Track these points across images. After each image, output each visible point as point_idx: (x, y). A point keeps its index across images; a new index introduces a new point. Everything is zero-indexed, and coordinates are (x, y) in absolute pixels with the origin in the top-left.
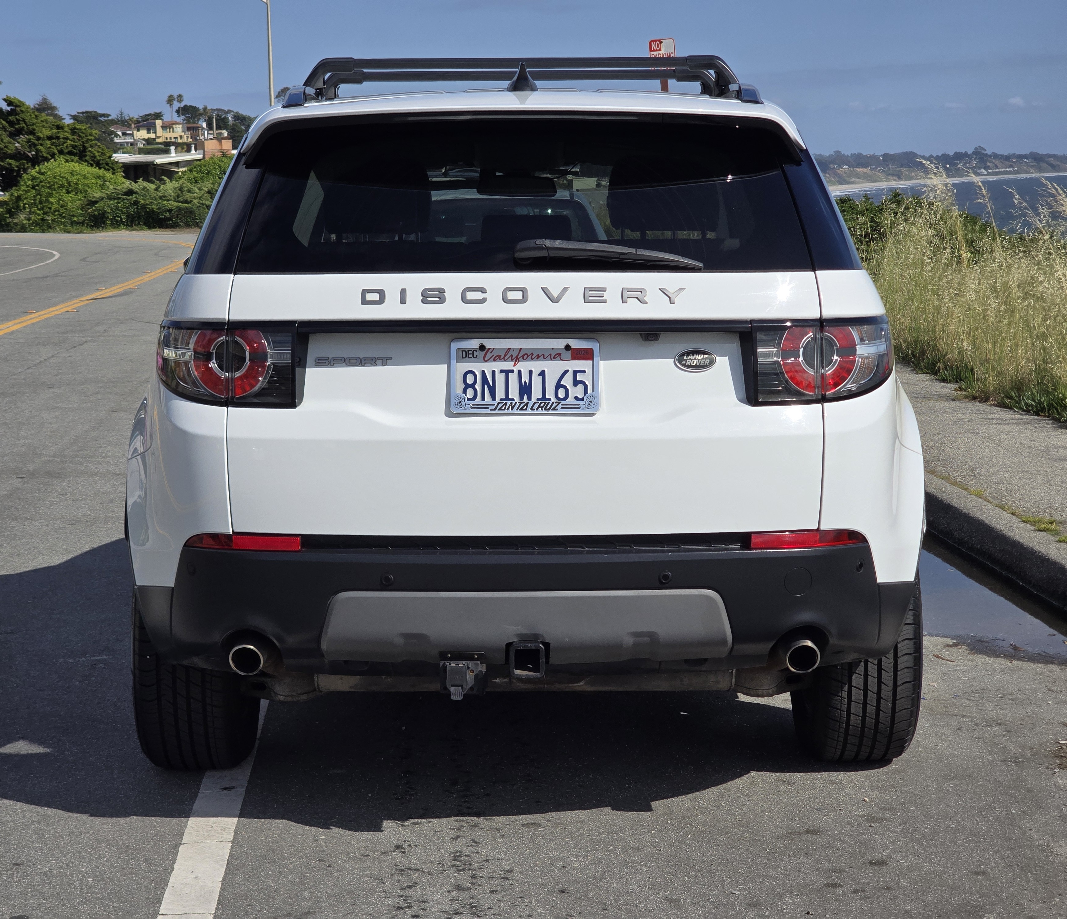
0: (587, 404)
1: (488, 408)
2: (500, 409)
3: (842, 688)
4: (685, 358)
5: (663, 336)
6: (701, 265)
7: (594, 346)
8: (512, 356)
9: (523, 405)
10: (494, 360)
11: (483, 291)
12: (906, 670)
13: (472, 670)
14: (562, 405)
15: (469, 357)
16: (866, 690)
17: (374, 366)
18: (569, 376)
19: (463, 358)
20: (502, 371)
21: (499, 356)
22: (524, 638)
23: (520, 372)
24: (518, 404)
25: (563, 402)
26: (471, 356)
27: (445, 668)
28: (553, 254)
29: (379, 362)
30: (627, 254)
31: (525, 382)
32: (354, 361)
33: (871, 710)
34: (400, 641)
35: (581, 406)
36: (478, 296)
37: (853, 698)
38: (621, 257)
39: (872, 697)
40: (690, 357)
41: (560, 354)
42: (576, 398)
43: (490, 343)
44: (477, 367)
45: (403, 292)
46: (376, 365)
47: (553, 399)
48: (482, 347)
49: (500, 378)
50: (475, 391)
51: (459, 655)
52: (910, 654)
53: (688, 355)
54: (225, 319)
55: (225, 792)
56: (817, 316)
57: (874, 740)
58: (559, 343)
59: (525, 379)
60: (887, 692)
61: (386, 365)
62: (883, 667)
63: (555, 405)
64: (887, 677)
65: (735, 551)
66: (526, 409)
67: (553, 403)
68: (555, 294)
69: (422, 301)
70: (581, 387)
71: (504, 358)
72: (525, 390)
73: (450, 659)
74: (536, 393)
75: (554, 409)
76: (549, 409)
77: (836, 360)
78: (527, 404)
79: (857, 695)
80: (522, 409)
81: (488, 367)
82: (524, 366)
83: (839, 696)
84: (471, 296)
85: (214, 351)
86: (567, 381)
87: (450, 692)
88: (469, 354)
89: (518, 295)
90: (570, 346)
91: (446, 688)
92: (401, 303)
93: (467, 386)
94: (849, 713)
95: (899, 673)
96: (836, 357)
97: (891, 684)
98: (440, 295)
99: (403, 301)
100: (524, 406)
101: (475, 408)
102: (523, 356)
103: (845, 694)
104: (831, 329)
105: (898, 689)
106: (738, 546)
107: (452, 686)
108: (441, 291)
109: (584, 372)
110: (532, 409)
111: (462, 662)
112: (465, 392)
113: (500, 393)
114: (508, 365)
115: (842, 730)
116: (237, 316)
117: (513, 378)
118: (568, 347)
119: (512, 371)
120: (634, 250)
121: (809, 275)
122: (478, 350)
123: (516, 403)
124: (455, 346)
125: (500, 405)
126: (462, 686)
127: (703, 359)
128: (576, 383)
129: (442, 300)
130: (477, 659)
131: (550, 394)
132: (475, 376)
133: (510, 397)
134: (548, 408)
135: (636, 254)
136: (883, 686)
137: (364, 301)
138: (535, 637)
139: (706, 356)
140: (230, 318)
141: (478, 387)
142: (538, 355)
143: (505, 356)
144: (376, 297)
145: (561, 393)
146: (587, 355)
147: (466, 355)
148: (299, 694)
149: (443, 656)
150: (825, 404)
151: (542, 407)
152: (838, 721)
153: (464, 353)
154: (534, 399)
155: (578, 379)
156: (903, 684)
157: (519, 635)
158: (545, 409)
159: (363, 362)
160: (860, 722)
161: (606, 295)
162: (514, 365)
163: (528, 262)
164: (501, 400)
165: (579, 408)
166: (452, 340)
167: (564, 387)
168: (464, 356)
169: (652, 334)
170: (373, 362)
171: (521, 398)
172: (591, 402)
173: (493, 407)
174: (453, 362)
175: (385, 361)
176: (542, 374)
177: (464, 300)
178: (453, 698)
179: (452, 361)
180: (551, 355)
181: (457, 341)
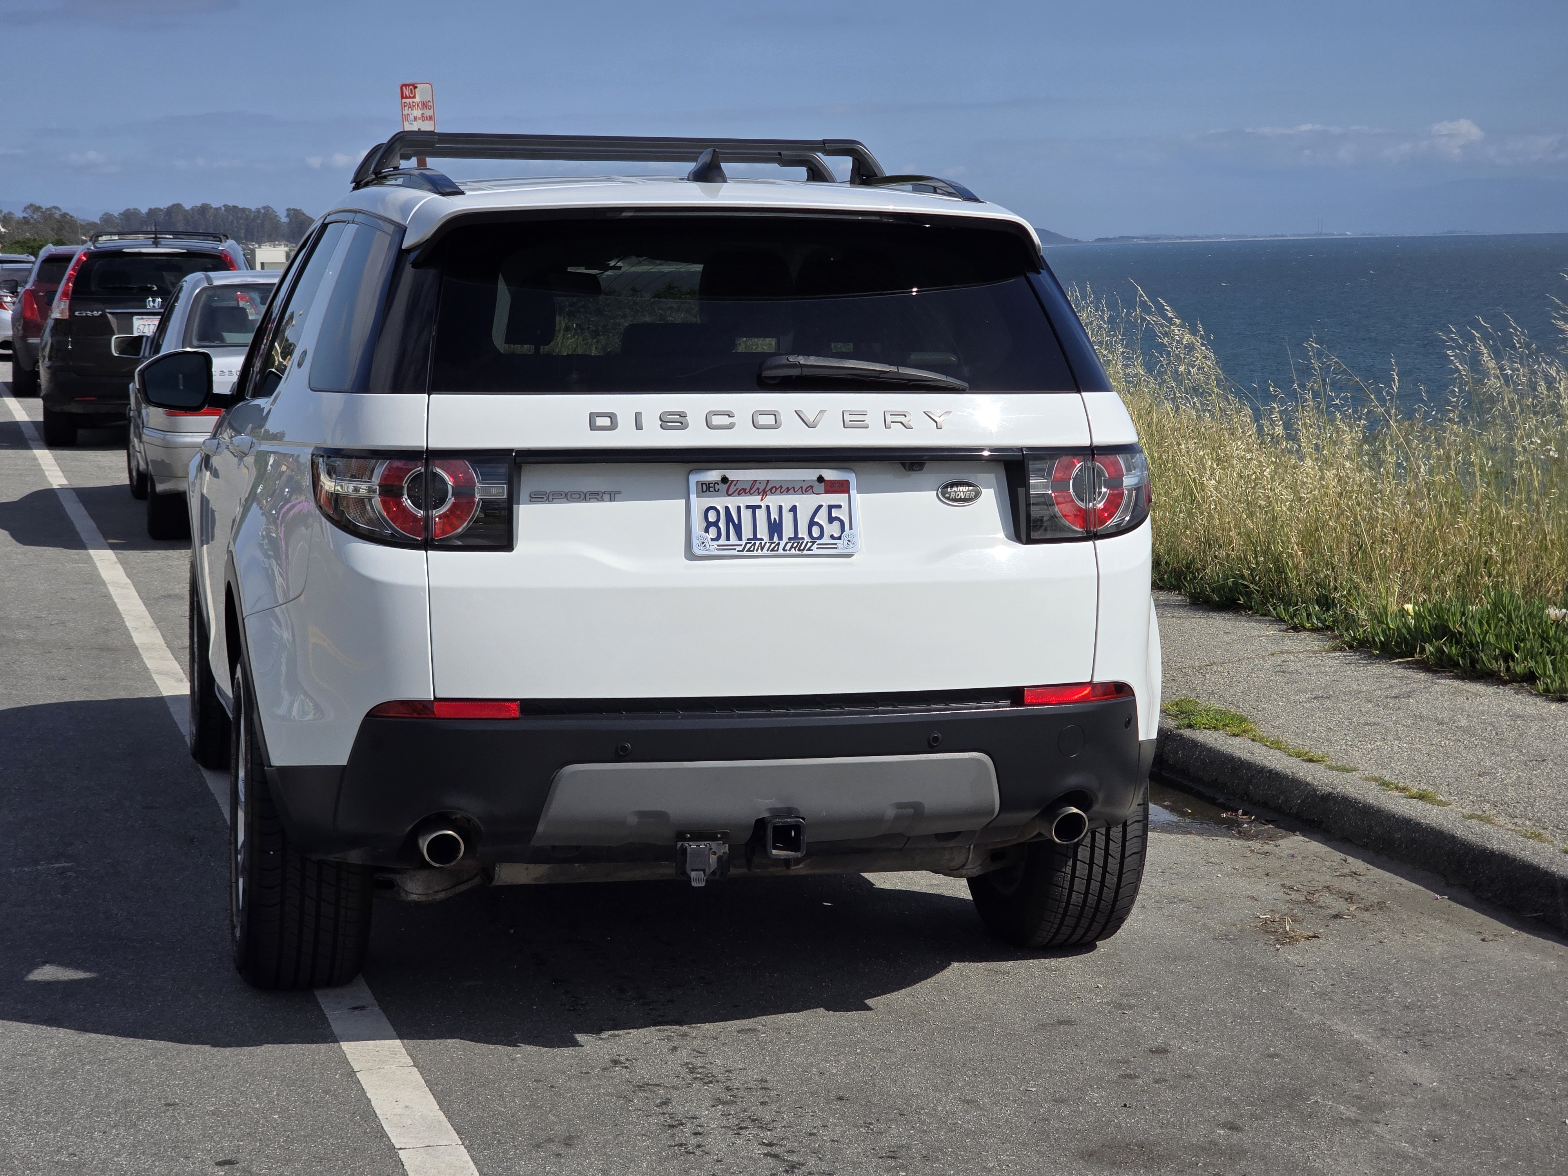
0: (845, 543)
1: (735, 549)
2: (749, 550)
3: (1066, 862)
4: (949, 490)
5: (928, 465)
6: (966, 385)
7: (851, 478)
8: (758, 489)
9: (773, 545)
10: (739, 494)
11: (730, 415)
12: (1135, 840)
13: (714, 852)
14: (818, 545)
15: (710, 491)
16: (1091, 864)
17: (601, 501)
18: (823, 512)
19: (703, 491)
20: (748, 507)
21: (744, 490)
22: (776, 813)
23: (768, 507)
24: (768, 545)
25: (818, 542)
26: (712, 489)
27: (684, 851)
28: (806, 372)
29: (607, 497)
30: (888, 372)
31: (775, 519)
32: (578, 496)
33: (1095, 886)
34: (633, 820)
35: (839, 545)
36: (725, 420)
37: (1077, 874)
38: (882, 376)
39: (1097, 871)
40: (954, 489)
41: (812, 487)
42: (832, 537)
43: (734, 475)
44: (720, 502)
45: (638, 415)
46: (603, 501)
47: (807, 539)
48: (725, 480)
49: (746, 515)
50: (719, 530)
51: (701, 835)
52: (1139, 821)
53: (952, 487)
54: (423, 447)
55: (357, 1012)
56: (1088, 443)
57: (1093, 920)
58: (809, 474)
59: (774, 515)
60: (1113, 865)
61: (614, 501)
62: (1111, 837)
63: (809, 544)
64: (1115, 848)
65: (1005, 708)
66: (777, 550)
67: (807, 542)
68: (810, 418)
69: (661, 425)
70: (836, 524)
71: (749, 491)
72: (775, 528)
73: (689, 840)
74: (788, 531)
75: (809, 549)
76: (803, 550)
77: (1105, 493)
78: (778, 544)
79: (1082, 870)
80: (773, 550)
81: (732, 502)
82: (773, 501)
83: (1063, 872)
84: (716, 420)
85: (406, 485)
86: (822, 518)
87: (690, 878)
88: (710, 487)
89: (770, 420)
90: (823, 478)
91: (684, 873)
92: (637, 429)
93: (709, 525)
94: (1071, 890)
95: (1127, 843)
96: (1104, 490)
97: (1118, 856)
98: (681, 419)
99: (639, 426)
100: (775, 547)
101: (720, 549)
102: (771, 489)
103: (1069, 870)
104: (1102, 458)
105: (1126, 861)
106: (1008, 702)
107: (693, 870)
108: (682, 415)
109: (839, 507)
110: (784, 550)
111: (703, 843)
112: (707, 531)
113: (747, 533)
114: (755, 500)
115: (1061, 911)
116: (438, 443)
117: (761, 514)
118: (820, 479)
119: (760, 507)
120: (896, 367)
121: (1076, 396)
122: (720, 483)
123: (766, 543)
124: (694, 479)
125: (749, 546)
126: (704, 871)
127: (968, 491)
128: (831, 519)
129: (683, 426)
130: (719, 839)
131: (803, 533)
132: (718, 512)
133: (759, 537)
134: (802, 548)
135: (898, 373)
136: (1110, 859)
137: (593, 427)
138: (790, 811)
139: (971, 488)
140: (430, 446)
141: (722, 524)
142: (788, 488)
143: (751, 489)
144: (606, 422)
145: (816, 532)
146: (842, 487)
147: (706, 488)
148: (436, 892)
149: (680, 836)
150: (1097, 542)
151: (795, 548)
152: (1057, 900)
153: (704, 486)
154: (785, 539)
155: (834, 515)
156: (1131, 855)
157: (771, 810)
158: (799, 550)
159: (588, 497)
160: (1081, 900)
161: (868, 419)
162: (762, 500)
163: (774, 382)
164: (748, 539)
165: (836, 548)
166: (690, 472)
167: (817, 524)
168: (704, 490)
169: (917, 463)
170: (599, 497)
171: (771, 537)
172: (849, 541)
173: (741, 548)
174: (693, 497)
175: (612, 496)
176: (794, 509)
177: (709, 426)
178: (694, 884)
179: (691, 496)
180: (802, 487)
181: (697, 473)
